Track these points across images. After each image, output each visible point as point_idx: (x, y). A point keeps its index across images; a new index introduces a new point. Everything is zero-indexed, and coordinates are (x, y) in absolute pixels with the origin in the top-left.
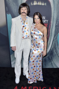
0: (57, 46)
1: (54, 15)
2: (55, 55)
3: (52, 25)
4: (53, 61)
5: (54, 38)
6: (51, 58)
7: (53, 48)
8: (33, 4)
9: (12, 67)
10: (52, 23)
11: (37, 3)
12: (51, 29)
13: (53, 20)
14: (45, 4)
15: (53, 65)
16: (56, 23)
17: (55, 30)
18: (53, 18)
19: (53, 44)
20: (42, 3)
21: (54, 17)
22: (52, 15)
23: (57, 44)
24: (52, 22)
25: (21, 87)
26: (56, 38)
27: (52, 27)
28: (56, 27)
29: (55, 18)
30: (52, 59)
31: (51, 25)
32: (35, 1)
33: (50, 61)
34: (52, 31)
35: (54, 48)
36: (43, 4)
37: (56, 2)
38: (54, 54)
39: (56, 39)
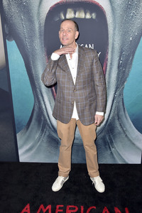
0: (122, 113)
1: (114, 40)
2: (120, 133)
3: (111, 64)
4: (115, 148)
5: (115, 93)
6: (111, 139)
7: (113, 117)
8: (65, 16)
9: (21, 161)
10: (109, 60)
11: (75, 14)
12: (107, 73)
13: (112, 52)
14: (94, 16)
15: (113, 157)
16: (120, 59)
17: (118, 74)
18: (113, 48)
19: (113, 108)
20: (85, 14)
21: (113, 44)
22: (110, 41)
23: (122, 106)
24: (109, 56)
25: (39, 206)
26: (121, 94)
27: (111, 69)
28: (119, 67)
29: (117, 46)
30: (112, 142)
31: (109, 64)
32: (69, 10)
33: (107, 146)
34: (109, 78)
35: (116, 118)
36: (88, 16)
37: (119, 12)
38: (116, 131)
39: (120, 95)
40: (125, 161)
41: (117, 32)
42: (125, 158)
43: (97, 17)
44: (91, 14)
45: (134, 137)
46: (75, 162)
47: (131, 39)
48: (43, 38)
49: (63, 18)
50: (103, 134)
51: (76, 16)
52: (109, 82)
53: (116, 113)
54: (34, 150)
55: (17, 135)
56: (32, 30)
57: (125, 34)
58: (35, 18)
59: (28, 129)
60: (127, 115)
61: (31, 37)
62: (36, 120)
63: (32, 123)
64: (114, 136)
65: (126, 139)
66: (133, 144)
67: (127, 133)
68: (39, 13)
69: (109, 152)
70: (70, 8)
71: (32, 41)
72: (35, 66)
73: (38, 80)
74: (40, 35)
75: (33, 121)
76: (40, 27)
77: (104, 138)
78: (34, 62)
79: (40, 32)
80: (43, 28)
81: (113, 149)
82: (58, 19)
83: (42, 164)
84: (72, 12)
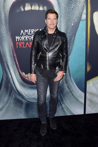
0: (68, 78)
2: (68, 93)
4: (65, 104)
6: (61, 98)
7: (63, 82)
8: (24, 9)
11: (31, 7)
14: (45, 8)
15: (64, 111)
20: (39, 7)
22: (58, 26)
30: (62, 100)
32: (27, 4)
33: (59, 103)
35: (65, 82)
36: (41, 9)
37: (63, 5)
38: (65, 92)
40: (72, 113)
41: (62, 20)
42: (71, 112)
44: (43, 7)
45: (78, 95)
47: (72, 24)
48: (8, 24)
49: (23, 10)
51: (33, 8)
53: (64, 78)
54: (4, 110)
57: (68, 21)
58: (2, 10)
60: (72, 79)
62: (5, 87)
64: (64, 95)
65: (72, 97)
66: (78, 100)
67: (73, 93)
68: (4, 7)
69: (61, 107)
70: (28, 3)
72: (2, 46)
73: (5, 56)
74: (6, 23)
75: (3, 87)
76: (5, 17)
79: (5, 21)
80: (8, 18)
81: (63, 105)
82: (19, 11)
83: (10, 120)
84: (30, 6)
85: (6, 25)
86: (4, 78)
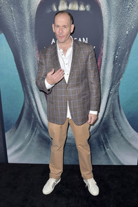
0: (117, 111)
1: (109, 34)
2: (115, 132)
3: (106, 59)
4: (110, 149)
5: (110, 90)
6: (105, 139)
7: (108, 115)
8: (57, 8)
9: (9, 162)
10: (104, 55)
11: (68, 5)
12: (102, 68)
13: (108, 46)
14: (88, 8)
15: (108, 158)
16: (116, 53)
17: (114, 70)
18: (108, 42)
20: (79, 6)
21: (108, 38)
22: (105, 34)
23: (117, 104)
24: (104, 51)
26: (117, 91)
27: (106, 64)
28: (114, 62)
29: (113, 40)
30: (106, 142)
31: (103, 59)
32: (62, 2)
33: (102, 147)
34: (104, 74)
35: (112, 116)
36: (82, 8)
37: (114, 3)
38: (111, 130)
39: (115, 92)
40: (120, 162)
41: (112, 25)
42: (119, 160)
43: (91, 9)
44: (85, 6)
45: (130, 136)
46: (68, 163)
47: (127, 32)
48: (33, 30)
49: (55, 10)
50: (97, 134)
51: (70, 8)
52: (104, 79)
53: (111, 111)
54: (24, 150)
55: (6, 134)
56: (22, 22)
57: (120, 28)
58: (26, 10)
59: (17, 128)
60: (123, 113)
61: (22, 30)
62: (26, 118)
63: (22, 122)
64: (109, 136)
65: (122, 139)
66: (130, 144)
67: (123, 133)
68: (29, 5)
69: (103, 153)
71: (22, 35)
72: (25, 61)
73: (28, 75)
74: (31, 28)
75: (23, 119)
76: (31, 19)
77: (98, 138)
78: (24, 57)
79: (31, 25)
80: (34, 21)
81: (108, 150)
82: (50, 11)
83: (32, 165)
84: (65, 4)
85: (31, 31)
86: (26, 106)
